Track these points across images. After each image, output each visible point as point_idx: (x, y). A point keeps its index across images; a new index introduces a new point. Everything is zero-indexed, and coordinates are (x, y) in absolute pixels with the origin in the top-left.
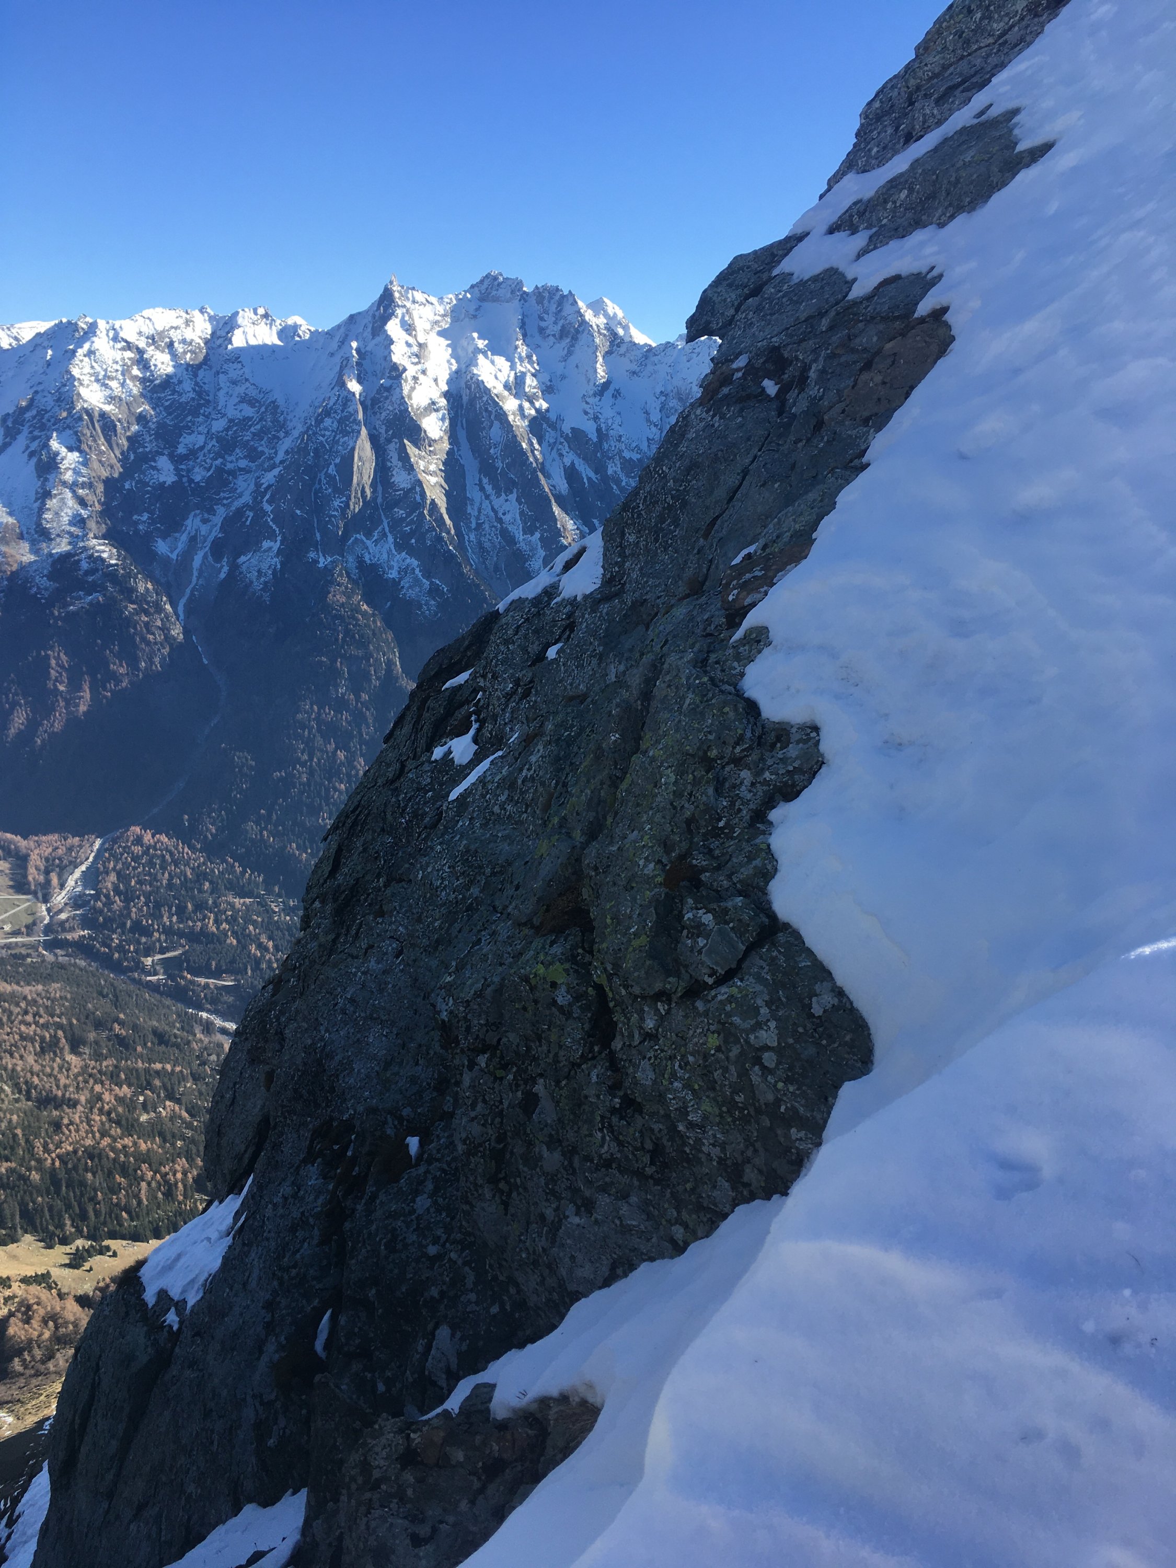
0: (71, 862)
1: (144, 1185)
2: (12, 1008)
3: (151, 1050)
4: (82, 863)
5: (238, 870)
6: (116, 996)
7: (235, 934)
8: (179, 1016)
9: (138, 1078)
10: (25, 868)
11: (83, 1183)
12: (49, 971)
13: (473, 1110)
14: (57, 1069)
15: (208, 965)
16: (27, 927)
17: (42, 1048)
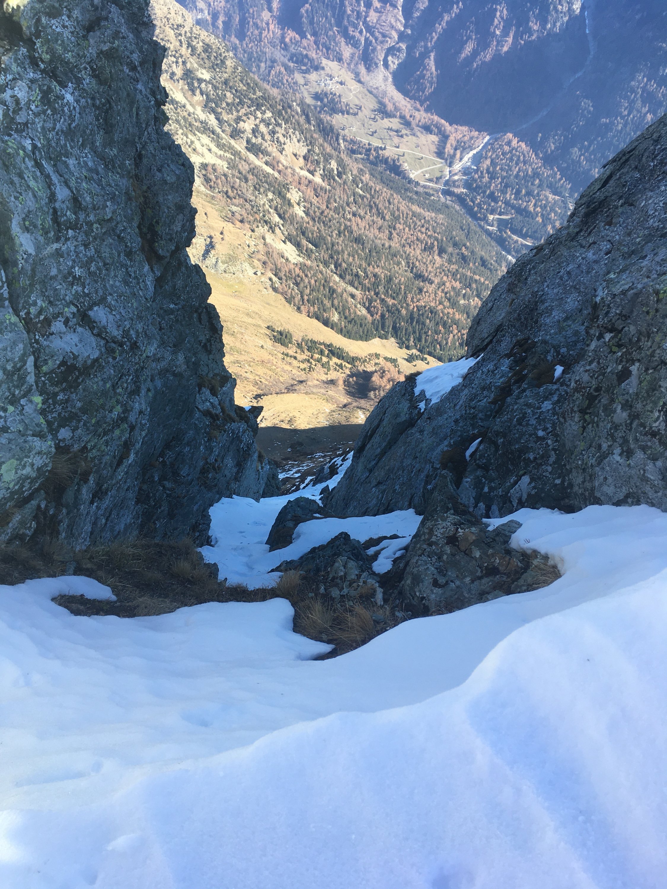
0: (469, 146)
1: (451, 335)
2: (417, 221)
3: (477, 268)
4: (475, 149)
5: (558, 177)
6: (468, 232)
7: (542, 215)
8: (497, 254)
9: (466, 280)
10: (445, 143)
11: (424, 324)
12: (440, 207)
13: (590, 365)
14: (429, 261)
15: (521, 230)
16: (437, 178)
17: (425, 248)
